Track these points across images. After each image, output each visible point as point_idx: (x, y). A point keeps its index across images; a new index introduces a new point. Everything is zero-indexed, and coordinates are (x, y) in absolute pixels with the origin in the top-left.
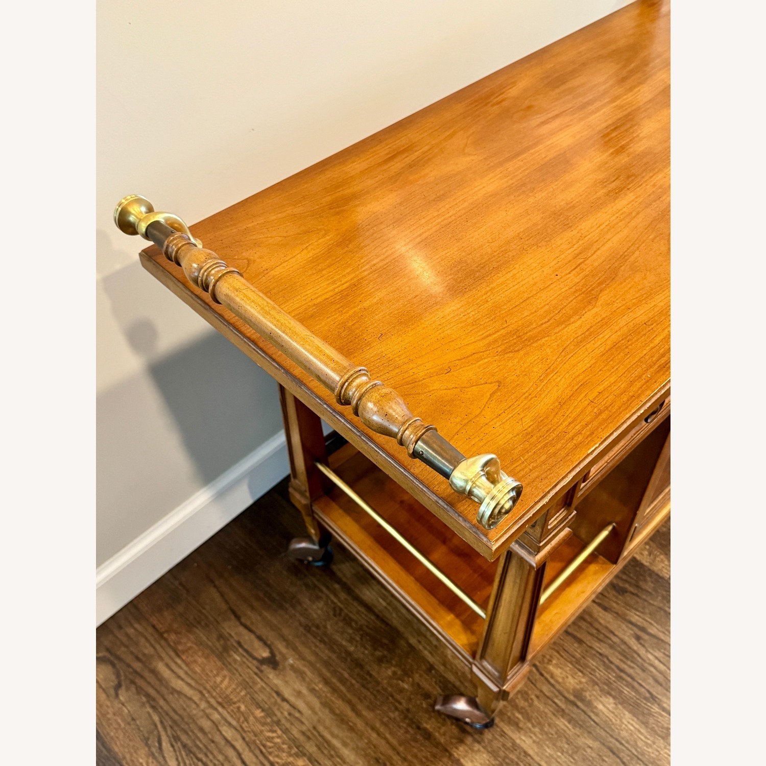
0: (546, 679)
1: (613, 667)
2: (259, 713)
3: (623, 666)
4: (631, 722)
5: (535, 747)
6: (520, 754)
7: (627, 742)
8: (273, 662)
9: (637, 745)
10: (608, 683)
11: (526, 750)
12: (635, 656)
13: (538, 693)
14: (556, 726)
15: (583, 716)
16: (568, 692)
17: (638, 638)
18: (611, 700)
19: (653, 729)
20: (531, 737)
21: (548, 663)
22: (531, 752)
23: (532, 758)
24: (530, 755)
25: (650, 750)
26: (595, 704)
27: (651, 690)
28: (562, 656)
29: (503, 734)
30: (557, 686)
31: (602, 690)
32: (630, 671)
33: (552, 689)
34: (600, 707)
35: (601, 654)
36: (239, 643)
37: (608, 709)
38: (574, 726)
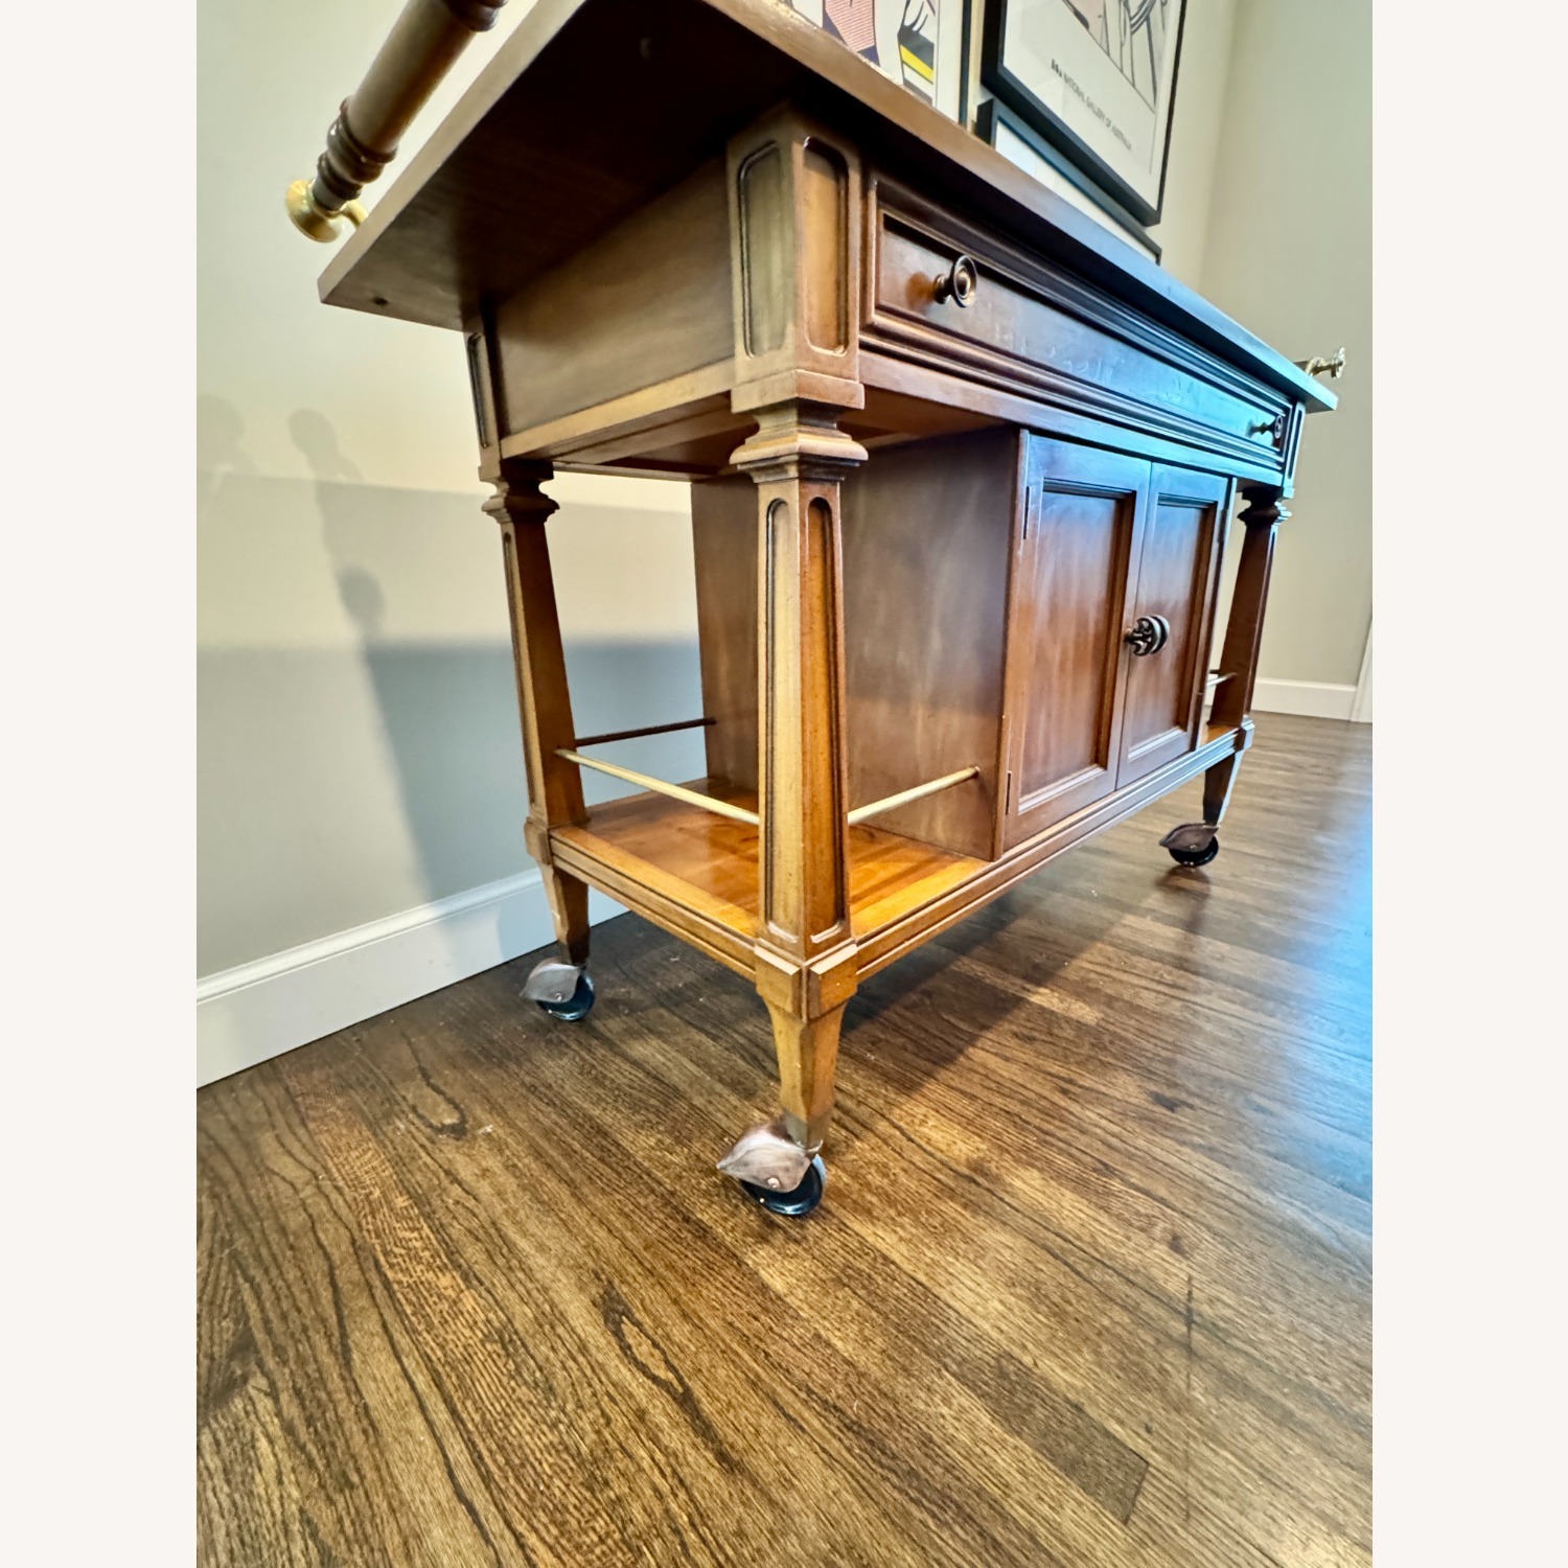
0: (919, 1146)
1: (1030, 1128)
2: (401, 1202)
3: (1046, 1126)
4: (1077, 1205)
5: (903, 1248)
6: (875, 1259)
7: (1079, 1238)
8: (459, 1131)
9: (1096, 1242)
10: (1025, 1149)
11: (887, 1253)
12: (1064, 1112)
13: (905, 1165)
14: (940, 1213)
15: (988, 1198)
16: (958, 1163)
17: (1065, 1092)
18: (1036, 1173)
19: (1119, 1217)
20: (895, 1232)
21: (920, 1125)
22: (895, 1257)
23: (898, 1267)
24: (893, 1263)
25: (1123, 1251)
26: (1008, 1180)
27: (1105, 1160)
28: (943, 1116)
29: (843, 1227)
30: (938, 1154)
31: (1017, 1160)
32: (1062, 1134)
33: (931, 1159)
34: (1017, 1183)
35: (1008, 1112)
36: (414, 1109)
37: (1032, 1187)
38: (975, 1213)
